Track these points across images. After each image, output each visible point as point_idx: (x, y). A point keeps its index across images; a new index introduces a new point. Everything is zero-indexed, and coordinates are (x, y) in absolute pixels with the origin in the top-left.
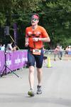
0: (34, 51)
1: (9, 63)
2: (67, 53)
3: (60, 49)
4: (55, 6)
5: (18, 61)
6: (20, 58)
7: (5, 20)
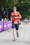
0: (15, 22)
1: (5, 26)
2: (29, 22)
3: (26, 20)
4: (24, 2)
5: (9, 25)
6: (10, 24)
7: (3, 9)
